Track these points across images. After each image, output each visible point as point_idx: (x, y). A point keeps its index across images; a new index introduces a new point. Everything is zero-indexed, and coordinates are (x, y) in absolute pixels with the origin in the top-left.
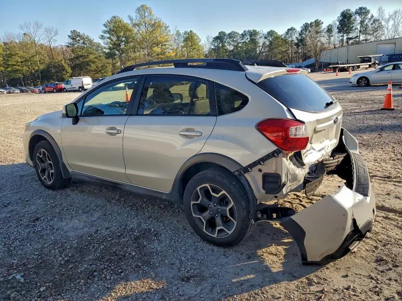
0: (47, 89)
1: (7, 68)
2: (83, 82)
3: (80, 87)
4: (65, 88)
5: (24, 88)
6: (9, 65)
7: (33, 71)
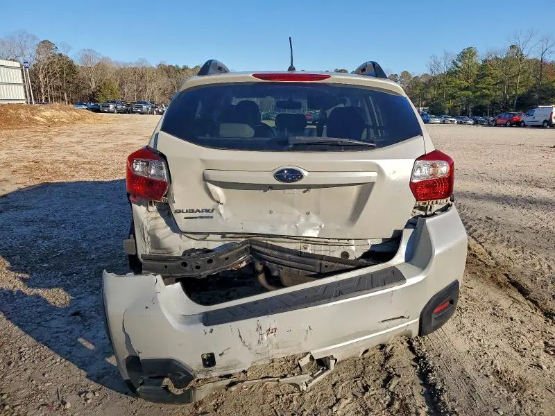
0: (499, 121)
1: (476, 92)
2: (552, 113)
3: (545, 121)
4: (523, 121)
5: (480, 118)
6: (477, 88)
7: (508, 97)
